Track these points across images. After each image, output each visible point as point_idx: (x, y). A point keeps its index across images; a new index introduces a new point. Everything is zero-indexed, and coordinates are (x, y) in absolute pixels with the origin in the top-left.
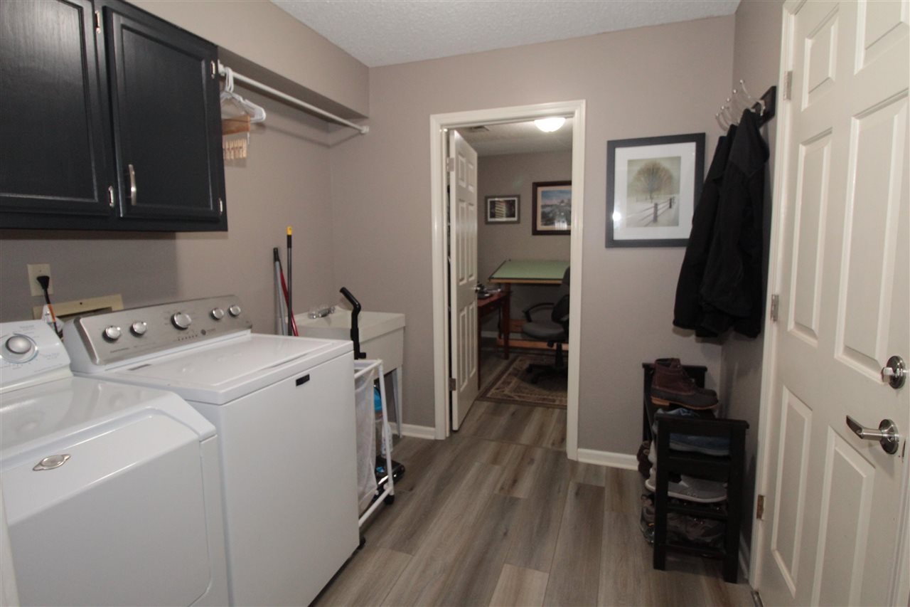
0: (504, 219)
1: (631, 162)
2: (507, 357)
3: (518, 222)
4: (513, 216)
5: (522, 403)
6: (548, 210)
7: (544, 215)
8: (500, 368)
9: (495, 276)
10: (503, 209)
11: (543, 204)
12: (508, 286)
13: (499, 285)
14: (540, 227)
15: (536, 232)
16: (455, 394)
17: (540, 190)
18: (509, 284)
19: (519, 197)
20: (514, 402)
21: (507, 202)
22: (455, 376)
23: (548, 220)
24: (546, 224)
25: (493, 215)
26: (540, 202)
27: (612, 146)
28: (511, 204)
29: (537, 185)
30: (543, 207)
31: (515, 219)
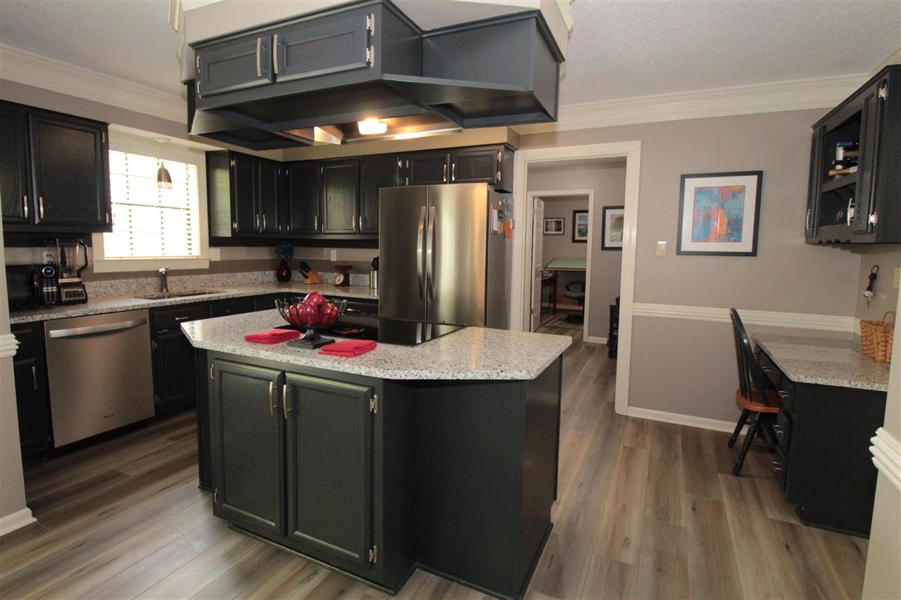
0: (553, 232)
1: (612, 215)
2: (554, 314)
3: (563, 234)
4: (560, 230)
5: (563, 328)
6: (582, 227)
7: (580, 231)
8: (549, 319)
9: (549, 266)
10: (553, 225)
12: (556, 273)
13: (551, 271)
14: (577, 238)
15: (574, 241)
16: (532, 316)
17: (578, 215)
18: (556, 272)
19: (564, 219)
20: (558, 328)
21: (557, 221)
22: (532, 307)
23: (583, 233)
24: (581, 236)
25: (547, 230)
26: (577, 223)
27: (605, 209)
28: (558, 223)
29: (575, 212)
30: (579, 225)
31: (561, 232)
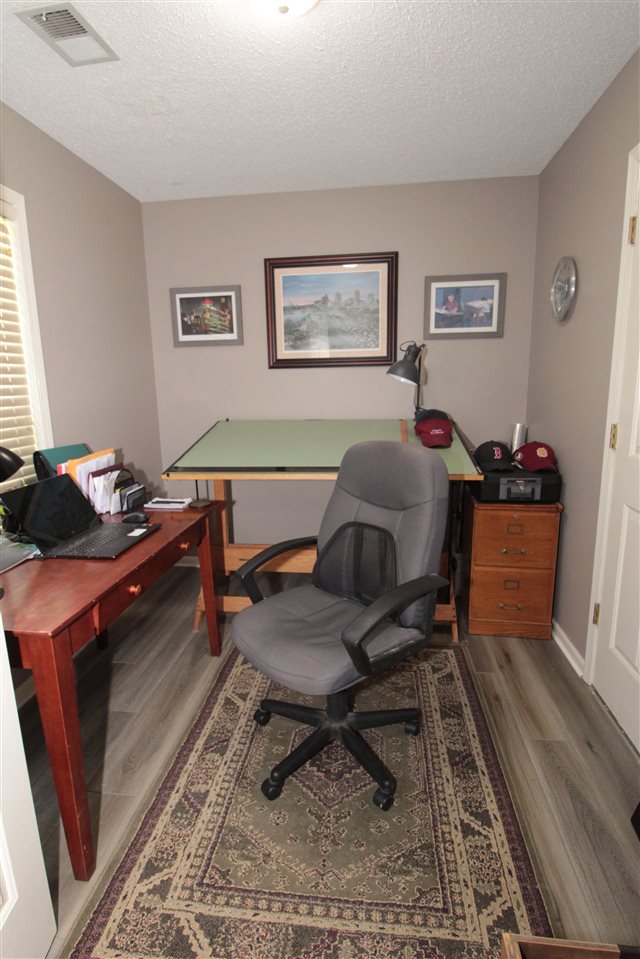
3: (240, 341)
6: (297, 316)
7: (290, 329)
11: (288, 305)
14: (284, 352)
15: (276, 363)
19: (238, 289)
23: (297, 337)
24: (294, 347)
25: (187, 329)
26: (281, 302)
29: (272, 265)
30: (287, 310)
31: (233, 336)
